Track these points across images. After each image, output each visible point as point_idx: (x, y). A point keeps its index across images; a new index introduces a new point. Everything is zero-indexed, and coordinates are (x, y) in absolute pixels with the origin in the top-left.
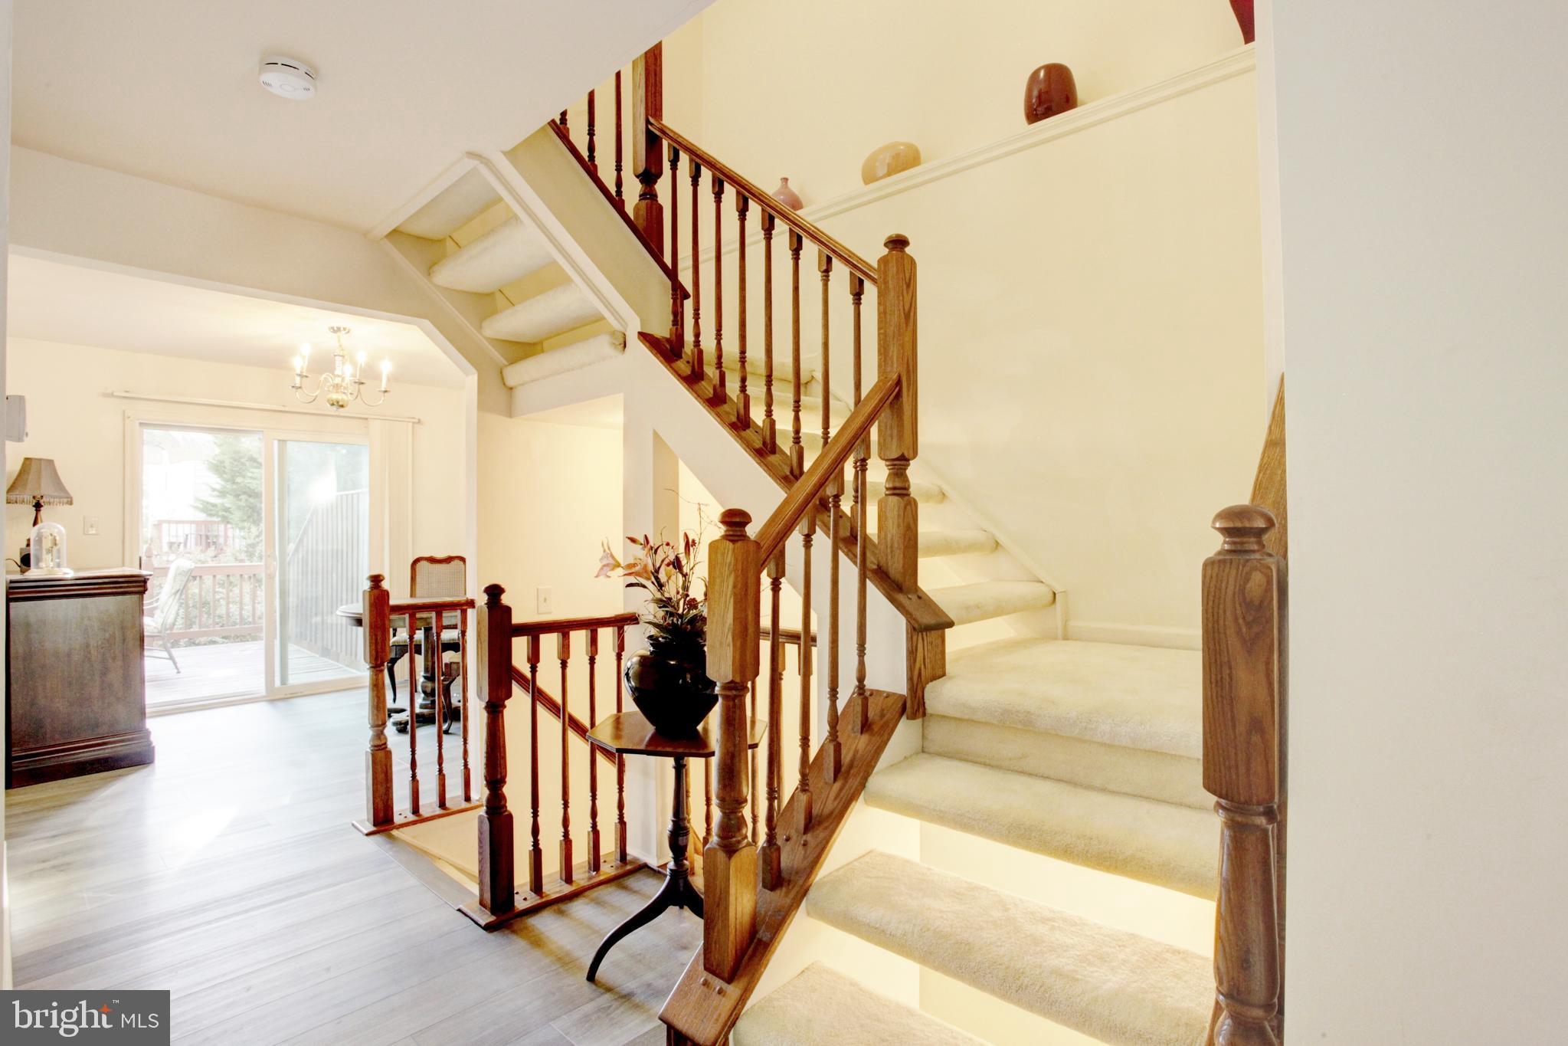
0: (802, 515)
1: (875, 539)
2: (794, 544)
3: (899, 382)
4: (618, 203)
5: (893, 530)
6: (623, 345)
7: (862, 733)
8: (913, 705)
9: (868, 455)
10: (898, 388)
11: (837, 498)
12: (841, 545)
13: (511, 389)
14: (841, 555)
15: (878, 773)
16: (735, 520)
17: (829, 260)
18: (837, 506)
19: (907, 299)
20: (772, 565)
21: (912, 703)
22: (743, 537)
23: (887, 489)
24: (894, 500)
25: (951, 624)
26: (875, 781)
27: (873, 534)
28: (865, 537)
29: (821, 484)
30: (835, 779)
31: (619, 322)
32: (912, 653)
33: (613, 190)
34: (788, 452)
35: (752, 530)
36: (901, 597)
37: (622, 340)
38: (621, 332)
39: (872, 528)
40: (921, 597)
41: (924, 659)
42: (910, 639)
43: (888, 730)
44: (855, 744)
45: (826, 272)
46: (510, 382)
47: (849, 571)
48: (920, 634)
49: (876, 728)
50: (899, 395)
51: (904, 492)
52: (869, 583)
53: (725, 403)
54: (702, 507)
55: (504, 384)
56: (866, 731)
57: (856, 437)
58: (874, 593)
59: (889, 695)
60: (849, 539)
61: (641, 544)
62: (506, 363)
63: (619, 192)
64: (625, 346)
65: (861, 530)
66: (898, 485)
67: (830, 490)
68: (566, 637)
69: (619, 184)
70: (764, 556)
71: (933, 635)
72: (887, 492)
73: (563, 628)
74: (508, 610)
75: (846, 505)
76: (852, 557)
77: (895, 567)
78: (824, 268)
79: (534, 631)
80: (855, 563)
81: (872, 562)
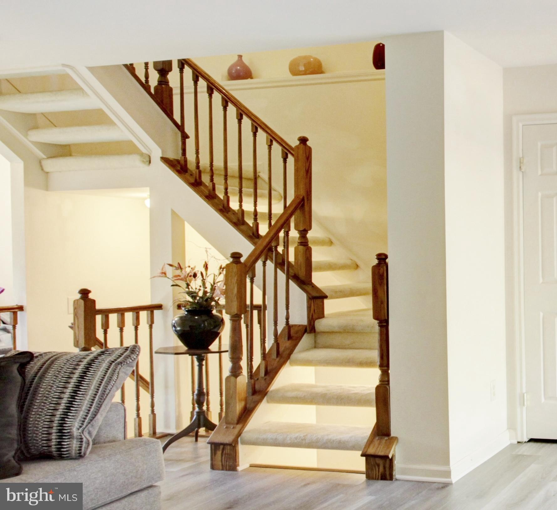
0: (262, 254)
1: (293, 263)
2: (259, 264)
3: (303, 200)
4: (146, 86)
5: (301, 259)
6: (149, 162)
7: (288, 340)
8: (310, 328)
9: (289, 230)
10: (302, 202)
11: (276, 247)
12: (278, 266)
13: (47, 173)
14: (278, 270)
15: (295, 353)
16: (236, 256)
17: (271, 141)
18: (276, 250)
19: (308, 164)
20: (250, 273)
21: (309, 328)
22: (240, 262)
23: (299, 243)
24: (301, 248)
25: (326, 297)
26: (293, 356)
27: (292, 262)
28: (289, 263)
29: (270, 242)
30: (277, 357)
31: (146, 149)
32: (309, 308)
33: (143, 80)
34: (251, 225)
35: (243, 260)
36: (304, 286)
37: (148, 159)
38: (147, 155)
39: (292, 259)
40: (314, 286)
41: (314, 310)
42: (308, 302)
43: (299, 339)
44: (285, 344)
45: (270, 147)
46: (47, 169)
47: (282, 276)
48: (312, 300)
49: (294, 338)
50: (303, 205)
51: (306, 244)
52: (290, 281)
53: (215, 198)
54: (208, 250)
55: (42, 170)
56: (290, 339)
57: (285, 223)
58: (293, 285)
59: (300, 326)
60: (281, 263)
61: (176, 267)
62: (45, 157)
63: (147, 81)
64: (150, 162)
65: (287, 260)
66: (304, 241)
67: (273, 244)
68: (123, 315)
69: (147, 77)
70: (247, 269)
71: (318, 301)
72: (298, 244)
73: (121, 312)
74: (94, 302)
75: (280, 249)
76: (283, 271)
77: (302, 274)
78: (269, 144)
79: (106, 313)
80: (284, 273)
81: (292, 273)
